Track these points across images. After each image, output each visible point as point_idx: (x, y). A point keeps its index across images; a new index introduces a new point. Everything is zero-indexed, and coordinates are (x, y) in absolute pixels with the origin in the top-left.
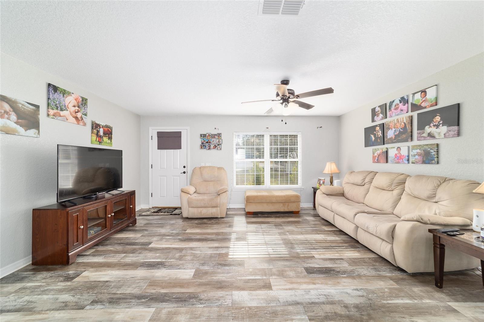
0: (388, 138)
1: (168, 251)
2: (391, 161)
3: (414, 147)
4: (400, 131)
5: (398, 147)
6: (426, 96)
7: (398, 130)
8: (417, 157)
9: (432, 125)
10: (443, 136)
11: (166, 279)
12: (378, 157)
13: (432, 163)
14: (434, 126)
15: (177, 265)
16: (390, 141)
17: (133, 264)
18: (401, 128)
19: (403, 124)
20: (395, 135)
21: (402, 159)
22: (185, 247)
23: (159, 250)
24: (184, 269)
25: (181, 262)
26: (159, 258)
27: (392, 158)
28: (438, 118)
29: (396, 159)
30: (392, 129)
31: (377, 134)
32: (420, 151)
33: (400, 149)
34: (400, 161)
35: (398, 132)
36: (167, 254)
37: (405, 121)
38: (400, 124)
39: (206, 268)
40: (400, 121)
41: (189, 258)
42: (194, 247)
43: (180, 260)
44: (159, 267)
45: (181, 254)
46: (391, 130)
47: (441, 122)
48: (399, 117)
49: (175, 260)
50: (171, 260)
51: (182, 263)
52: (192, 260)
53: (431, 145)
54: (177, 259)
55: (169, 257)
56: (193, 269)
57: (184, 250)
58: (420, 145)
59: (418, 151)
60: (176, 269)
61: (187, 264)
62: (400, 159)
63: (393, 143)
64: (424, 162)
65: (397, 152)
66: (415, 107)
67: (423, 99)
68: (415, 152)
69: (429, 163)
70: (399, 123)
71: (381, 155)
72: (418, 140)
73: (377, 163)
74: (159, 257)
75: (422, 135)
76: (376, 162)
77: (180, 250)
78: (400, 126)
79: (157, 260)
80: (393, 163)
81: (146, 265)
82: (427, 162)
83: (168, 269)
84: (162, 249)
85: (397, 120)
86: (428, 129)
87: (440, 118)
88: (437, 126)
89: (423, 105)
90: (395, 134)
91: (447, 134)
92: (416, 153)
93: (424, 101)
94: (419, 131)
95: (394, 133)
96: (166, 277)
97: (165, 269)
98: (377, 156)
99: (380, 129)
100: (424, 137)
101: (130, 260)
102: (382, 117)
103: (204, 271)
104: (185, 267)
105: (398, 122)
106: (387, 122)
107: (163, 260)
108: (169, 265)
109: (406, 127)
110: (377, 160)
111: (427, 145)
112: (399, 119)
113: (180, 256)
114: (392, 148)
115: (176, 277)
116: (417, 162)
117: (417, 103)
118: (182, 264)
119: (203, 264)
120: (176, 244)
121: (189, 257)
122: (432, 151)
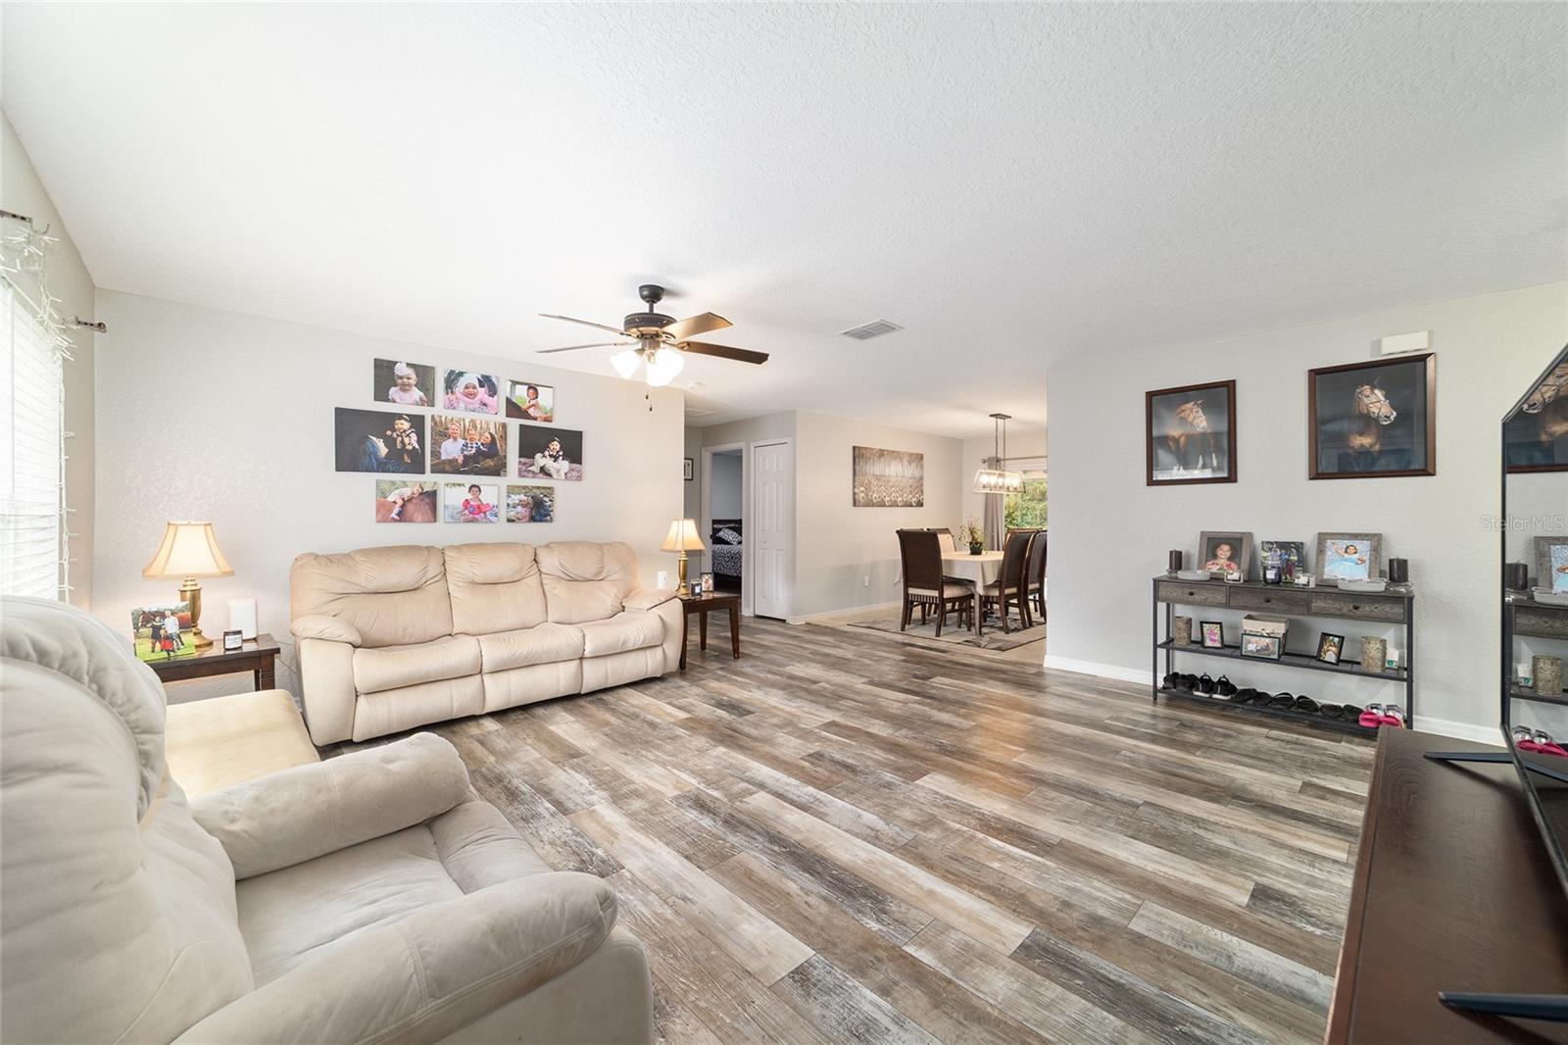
0: (443, 458)
1: (956, 866)
2: (453, 517)
3: (512, 490)
4: (478, 449)
5: (473, 486)
6: (537, 398)
7: (475, 445)
8: (519, 508)
9: (547, 453)
10: (563, 477)
11: (984, 790)
12: (403, 506)
13: (546, 521)
14: (551, 456)
15: (948, 807)
16: (447, 468)
17: (1078, 863)
18: (482, 444)
19: (487, 434)
20: (464, 456)
21: (485, 513)
22: (890, 852)
23: (987, 889)
24: (937, 793)
25: (935, 811)
26: (992, 849)
27: (456, 511)
28: (556, 446)
29: (466, 512)
30: (455, 439)
31: (400, 439)
32: (525, 498)
33: (480, 491)
34: (477, 516)
35: (474, 451)
36: (964, 853)
37: (493, 431)
38: (481, 435)
39: (888, 777)
40: (479, 426)
41: (907, 814)
42: (864, 840)
43: (935, 817)
44: (996, 823)
45: (921, 833)
46: (452, 440)
47: (561, 453)
48: (477, 416)
49: (948, 822)
50: (958, 826)
51: (934, 808)
52: (903, 804)
53: (544, 488)
54: (941, 823)
55: (960, 839)
56: (918, 786)
57: (899, 845)
58: (525, 487)
59: (522, 497)
60: (955, 800)
61: (922, 800)
62: (477, 511)
63: (457, 472)
64: (532, 519)
65: (469, 496)
66: (513, 409)
67: (532, 402)
68: (516, 498)
69: (541, 521)
70: (478, 431)
71: (414, 501)
72: (521, 475)
73: (400, 521)
74: (993, 852)
75: (530, 468)
76: (393, 518)
77: (913, 852)
78: (480, 440)
79: (1001, 844)
80: (455, 519)
81: (1035, 844)
82: (538, 518)
83: (973, 806)
84: (975, 886)
85: (473, 421)
86: (540, 460)
87: (559, 446)
88: (556, 458)
89: (531, 411)
90: (466, 453)
91: (569, 475)
92: (517, 502)
93: (533, 405)
94: (523, 460)
95: (462, 450)
96: (984, 794)
97: (981, 811)
98: (400, 502)
99: (411, 427)
100: (533, 472)
101: (1096, 884)
102: (421, 400)
103: (900, 773)
104: (930, 797)
105: (475, 427)
106: (441, 417)
107: (981, 835)
108: (967, 817)
109: (496, 444)
110: (398, 515)
111: (539, 488)
112: (478, 422)
113: (925, 829)
114: (454, 484)
115: (963, 786)
116: (519, 519)
117: (520, 405)
118: (934, 806)
119: (889, 785)
120: (911, 889)
121: (904, 817)
122: (546, 499)
